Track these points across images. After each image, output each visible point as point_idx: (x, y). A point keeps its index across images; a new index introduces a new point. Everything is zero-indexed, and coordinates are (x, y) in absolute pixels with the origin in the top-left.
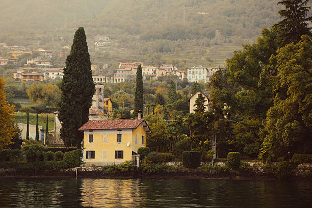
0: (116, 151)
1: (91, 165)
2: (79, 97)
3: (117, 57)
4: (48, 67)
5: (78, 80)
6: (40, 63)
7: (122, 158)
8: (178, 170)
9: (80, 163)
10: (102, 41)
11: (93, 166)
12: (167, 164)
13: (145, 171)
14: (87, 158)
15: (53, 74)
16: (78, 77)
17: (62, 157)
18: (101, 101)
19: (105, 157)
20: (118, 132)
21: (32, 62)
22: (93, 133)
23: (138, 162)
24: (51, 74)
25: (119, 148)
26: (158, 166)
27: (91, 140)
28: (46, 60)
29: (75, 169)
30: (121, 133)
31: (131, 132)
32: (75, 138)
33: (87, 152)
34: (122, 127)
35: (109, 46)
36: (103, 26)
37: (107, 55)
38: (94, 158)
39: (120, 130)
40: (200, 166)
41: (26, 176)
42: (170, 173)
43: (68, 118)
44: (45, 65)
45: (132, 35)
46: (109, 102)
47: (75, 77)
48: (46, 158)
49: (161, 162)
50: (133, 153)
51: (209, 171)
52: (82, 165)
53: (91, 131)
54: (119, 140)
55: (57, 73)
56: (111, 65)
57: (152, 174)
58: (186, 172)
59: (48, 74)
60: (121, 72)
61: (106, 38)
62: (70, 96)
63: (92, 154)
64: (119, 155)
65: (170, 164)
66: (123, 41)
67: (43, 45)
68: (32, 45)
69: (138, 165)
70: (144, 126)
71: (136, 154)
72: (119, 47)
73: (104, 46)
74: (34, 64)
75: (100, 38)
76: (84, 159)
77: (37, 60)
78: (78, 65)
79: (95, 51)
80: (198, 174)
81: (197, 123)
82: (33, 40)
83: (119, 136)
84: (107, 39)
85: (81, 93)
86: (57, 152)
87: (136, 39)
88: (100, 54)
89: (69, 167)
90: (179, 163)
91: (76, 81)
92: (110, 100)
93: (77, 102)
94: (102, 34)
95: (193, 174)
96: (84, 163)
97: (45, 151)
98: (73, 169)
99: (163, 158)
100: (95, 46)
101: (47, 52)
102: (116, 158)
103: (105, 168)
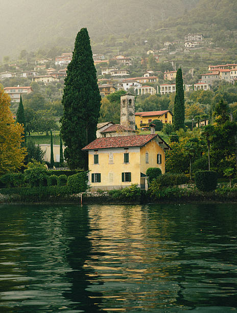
0: (123, 174)
1: (97, 190)
2: (81, 112)
3: (209, 60)
4: (124, 77)
5: (79, 91)
6: (116, 73)
7: (130, 181)
8: (190, 193)
9: (86, 187)
10: (192, 42)
11: (99, 191)
12: (179, 187)
13: (154, 196)
14: (93, 181)
15: (128, 85)
16: (79, 88)
17: (66, 181)
18: (131, 114)
19: (112, 180)
20: (125, 151)
21: (107, 72)
22: (98, 153)
23: (146, 185)
24: (125, 85)
25: (126, 169)
26: (168, 189)
27: (96, 162)
28: (123, 69)
29: (80, 195)
30: (128, 151)
31: (139, 150)
32: (79, 159)
33: (93, 174)
34: (129, 145)
35: (201, 46)
36: (196, 22)
37: (197, 58)
38: (100, 182)
39: (127, 148)
40: (216, 188)
41: (31, 203)
42: (182, 197)
43: (70, 137)
44: (121, 74)
45: (231, 30)
46: (169, 115)
47: (76, 88)
48: (49, 183)
49: (172, 185)
50: (142, 175)
51: (226, 194)
52: (87, 190)
53: (96, 150)
54: (126, 160)
55: (131, 84)
56: (198, 70)
57: (162, 199)
58: (199, 196)
59: (122, 85)
60: (207, 77)
61: (198, 36)
62: (70, 110)
63: (97, 178)
64: (127, 177)
65: (183, 186)
66: (218, 39)
67: (124, 51)
68: (112, 52)
69: (146, 189)
70: (159, 143)
71: (145, 176)
72: (213, 47)
73: (196, 46)
74: (109, 75)
75: (191, 38)
76: (90, 183)
77: (113, 70)
78: (80, 73)
79: (183, 54)
80: (214, 197)
81: (215, 136)
82: (114, 46)
83: (126, 156)
84: (200, 38)
85: (84, 107)
86: (61, 176)
87: (234, 35)
88: (189, 57)
89: (74, 192)
90: (193, 186)
91: (77, 94)
92: (170, 112)
93: (79, 118)
94: (194, 32)
95: (208, 198)
96: (90, 188)
97: (49, 174)
98: (77, 195)
99: (174, 180)
100: (184, 48)
101: (127, 60)
102: (123, 181)
103: (111, 193)
